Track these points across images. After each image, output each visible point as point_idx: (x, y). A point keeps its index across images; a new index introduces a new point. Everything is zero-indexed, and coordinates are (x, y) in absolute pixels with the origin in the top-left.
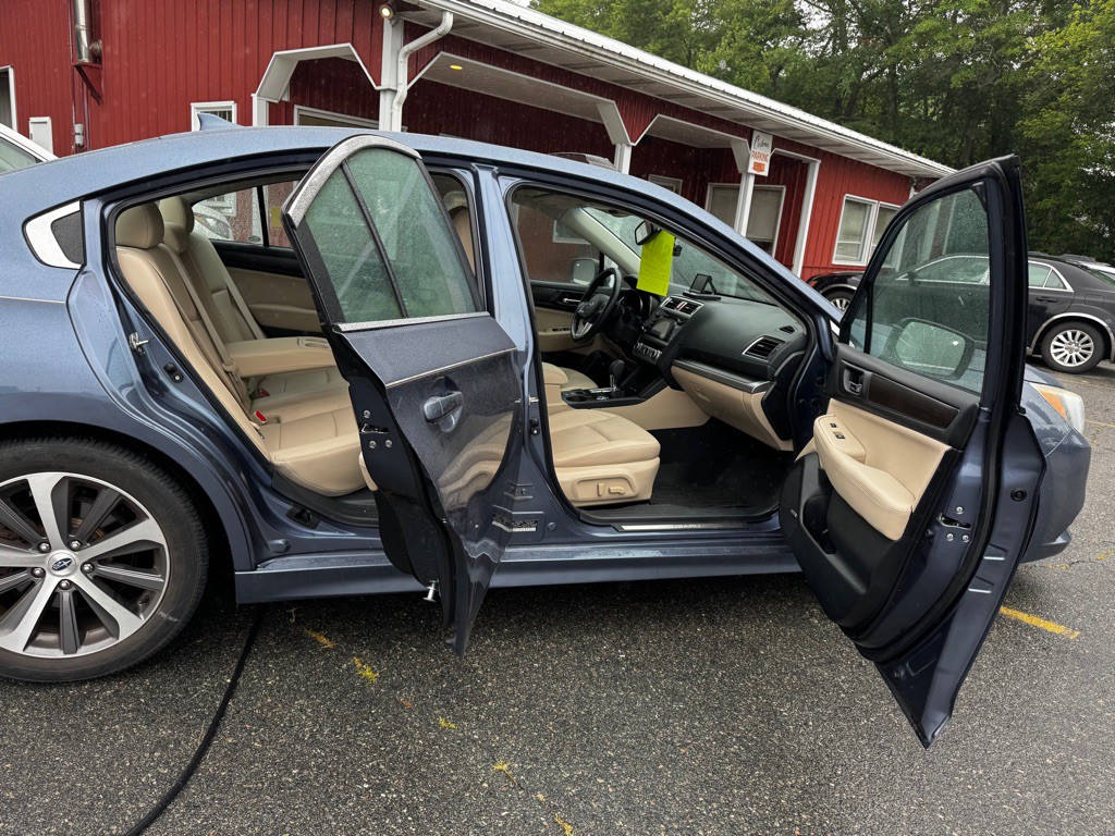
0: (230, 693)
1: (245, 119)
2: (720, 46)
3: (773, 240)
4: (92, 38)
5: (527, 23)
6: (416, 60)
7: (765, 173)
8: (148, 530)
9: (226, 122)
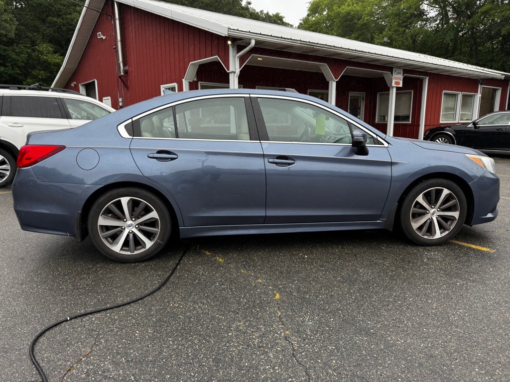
0: (178, 264)
1: (181, 89)
2: (385, 31)
3: (410, 115)
4: (124, 65)
5: (285, 38)
6: (242, 59)
7: (401, 85)
8: (154, 214)
9: (174, 92)
